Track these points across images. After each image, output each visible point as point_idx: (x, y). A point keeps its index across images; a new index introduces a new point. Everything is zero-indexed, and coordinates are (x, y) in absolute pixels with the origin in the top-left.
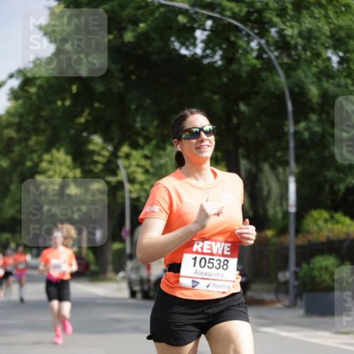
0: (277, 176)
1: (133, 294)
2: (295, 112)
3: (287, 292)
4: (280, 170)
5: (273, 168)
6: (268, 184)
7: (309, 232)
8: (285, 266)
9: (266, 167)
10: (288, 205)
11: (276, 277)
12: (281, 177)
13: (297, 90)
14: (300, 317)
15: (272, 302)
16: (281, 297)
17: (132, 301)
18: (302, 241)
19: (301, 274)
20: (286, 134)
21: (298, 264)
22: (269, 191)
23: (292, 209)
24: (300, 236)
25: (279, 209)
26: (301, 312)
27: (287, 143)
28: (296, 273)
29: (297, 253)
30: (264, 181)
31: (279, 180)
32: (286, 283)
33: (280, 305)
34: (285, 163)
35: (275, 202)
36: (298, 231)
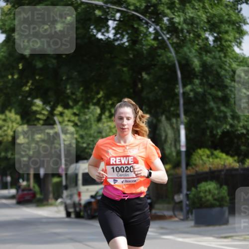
0: (171, 125)
1: (68, 214)
2: (183, 78)
3: (181, 209)
4: (174, 120)
5: (168, 119)
6: (165, 131)
7: (196, 165)
8: (179, 191)
9: (163, 118)
10: (180, 146)
11: (173, 199)
12: (175, 126)
13: (183, 62)
14: (192, 227)
15: (171, 217)
16: (177, 213)
17: (68, 219)
18: (191, 171)
19: (191, 196)
20: (177, 95)
21: (189, 189)
22: (166, 136)
23: (183, 149)
24: (190, 168)
25: (173, 149)
26: (192, 223)
27: (178, 101)
28: (187, 195)
29: (188, 181)
30: (162, 128)
31: (173, 128)
32: (181, 202)
33: (176, 219)
34: (178, 116)
35: (171, 144)
36: (188, 165)
